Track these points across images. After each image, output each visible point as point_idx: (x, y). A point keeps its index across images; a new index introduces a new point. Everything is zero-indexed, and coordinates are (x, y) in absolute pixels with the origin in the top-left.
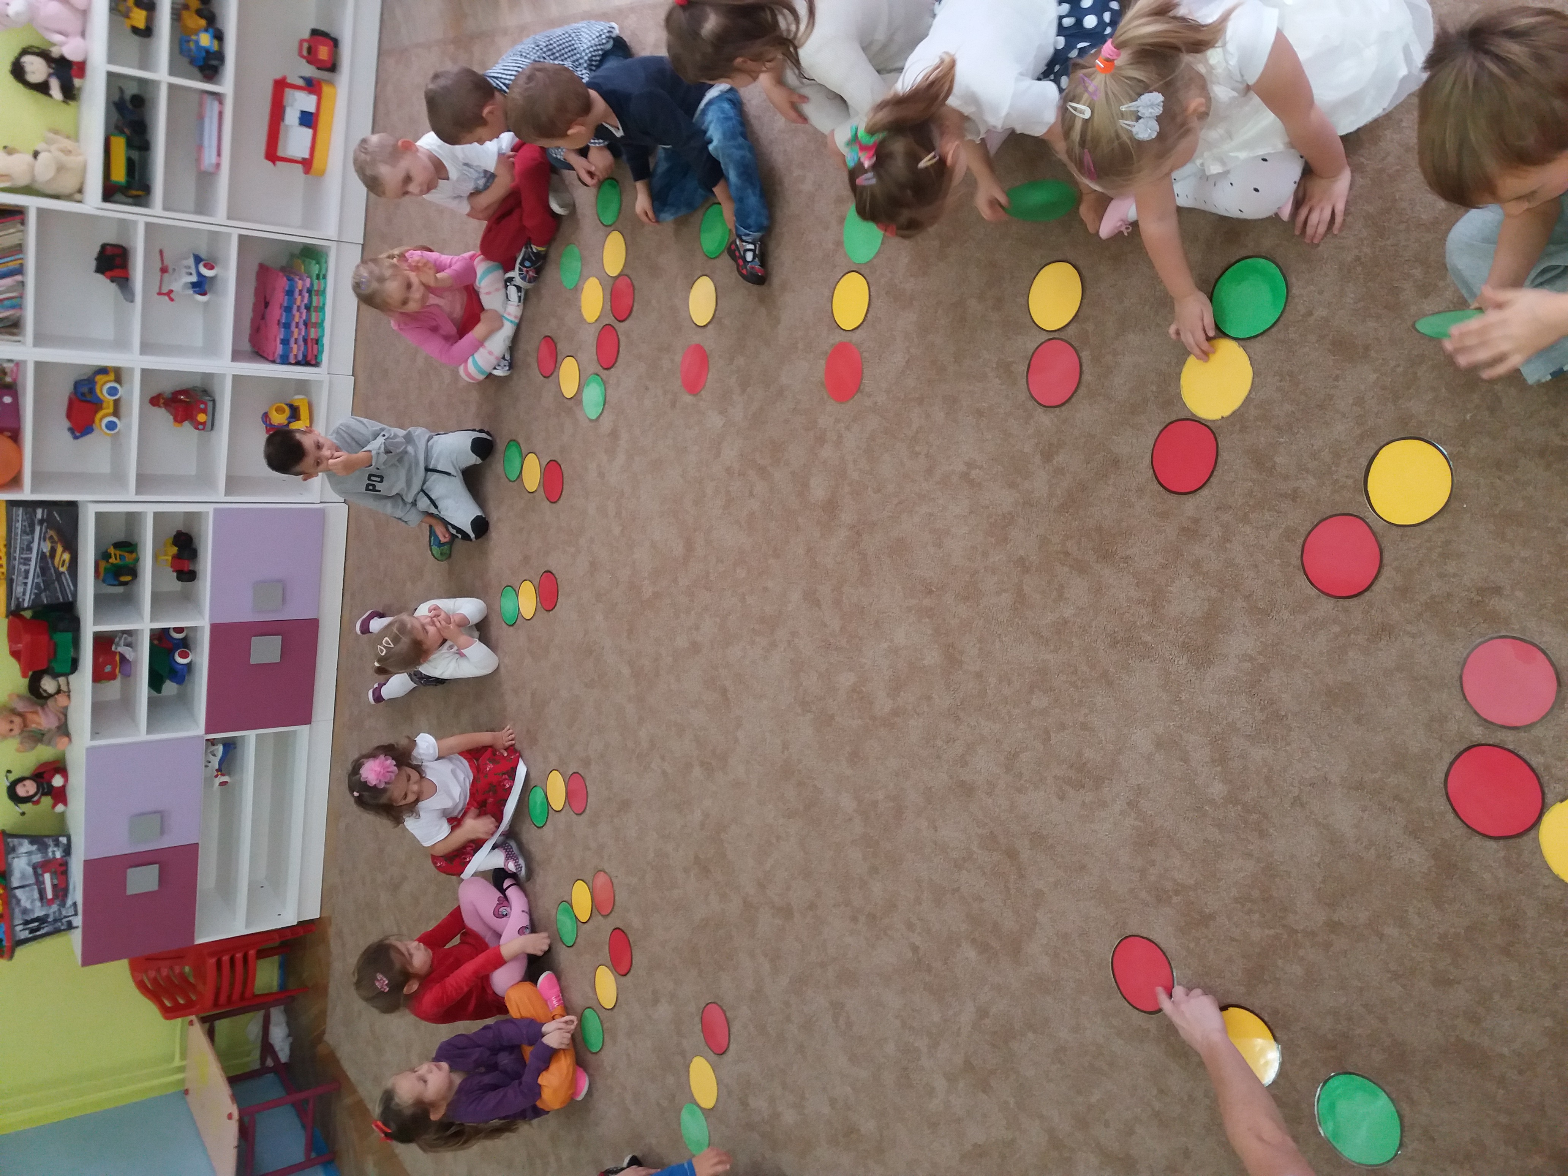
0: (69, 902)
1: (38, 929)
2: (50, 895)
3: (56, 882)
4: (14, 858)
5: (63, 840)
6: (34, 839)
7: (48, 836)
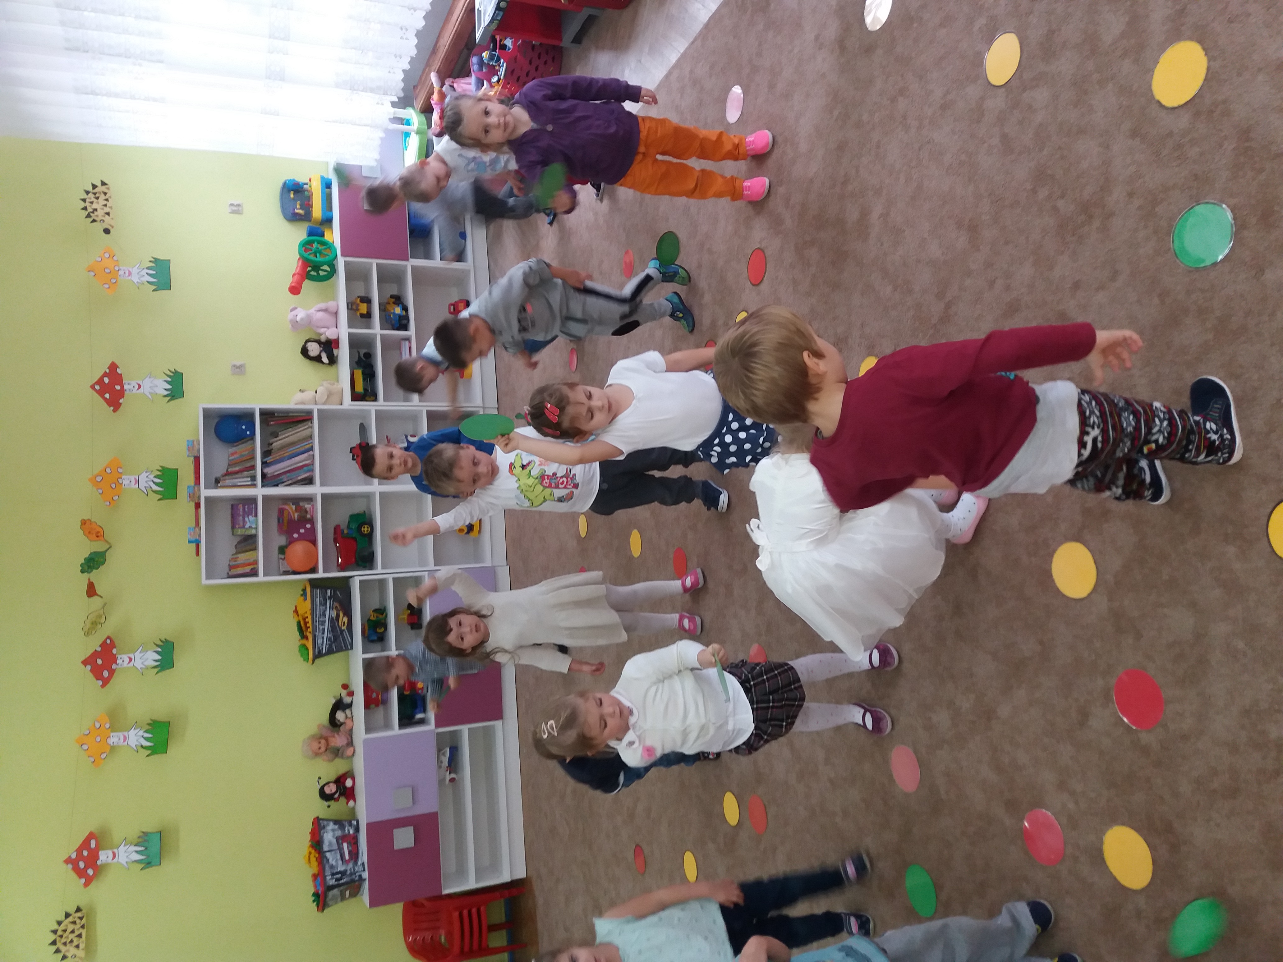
0: (360, 863)
1: (341, 879)
2: (347, 857)
3: (350, 848)
4: (324, 833)
5: (354, 823)
6: (336, 822)
7: (345, 821)
